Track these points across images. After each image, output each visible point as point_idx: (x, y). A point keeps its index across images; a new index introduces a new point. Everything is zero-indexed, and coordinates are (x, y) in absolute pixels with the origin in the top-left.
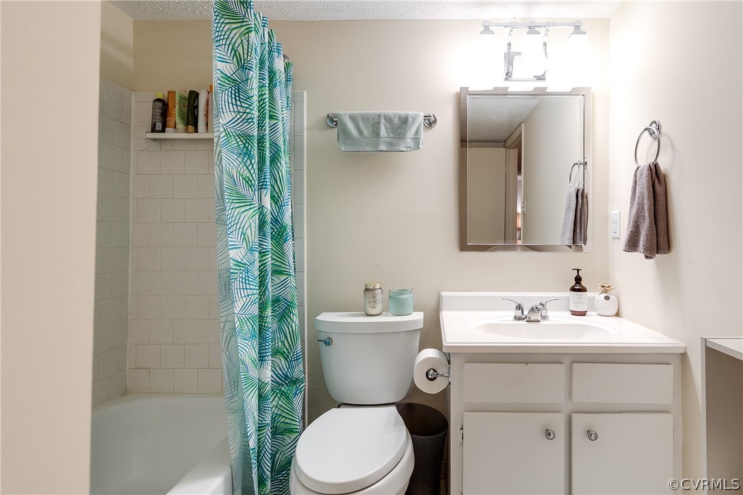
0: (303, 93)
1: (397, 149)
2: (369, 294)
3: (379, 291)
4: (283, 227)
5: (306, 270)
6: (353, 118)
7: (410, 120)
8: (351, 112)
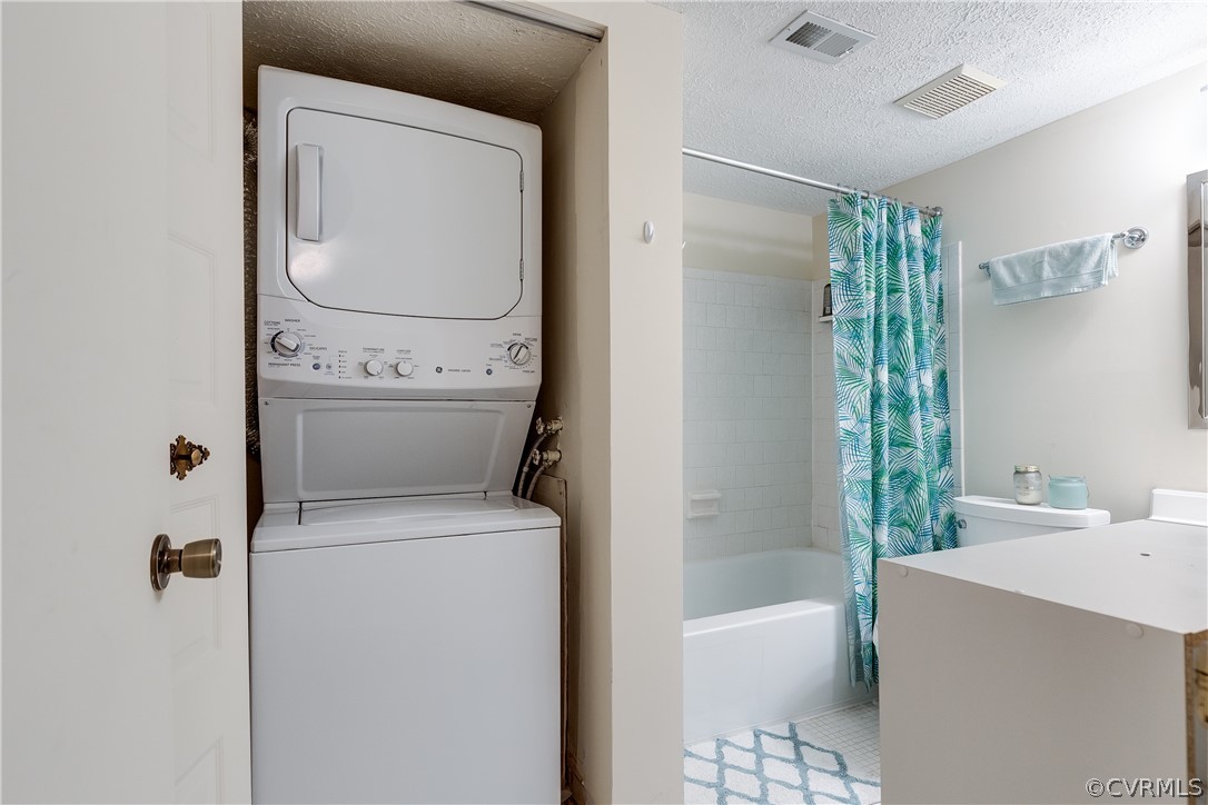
0: (957, 244)
1: (1067, 291)
2: (1019, 476)
3: (1033, 475)
4: (909, 400)
5: (962, 446)
6: (1008, 264)
7: (1088, 247)
8: (1006, 256)
